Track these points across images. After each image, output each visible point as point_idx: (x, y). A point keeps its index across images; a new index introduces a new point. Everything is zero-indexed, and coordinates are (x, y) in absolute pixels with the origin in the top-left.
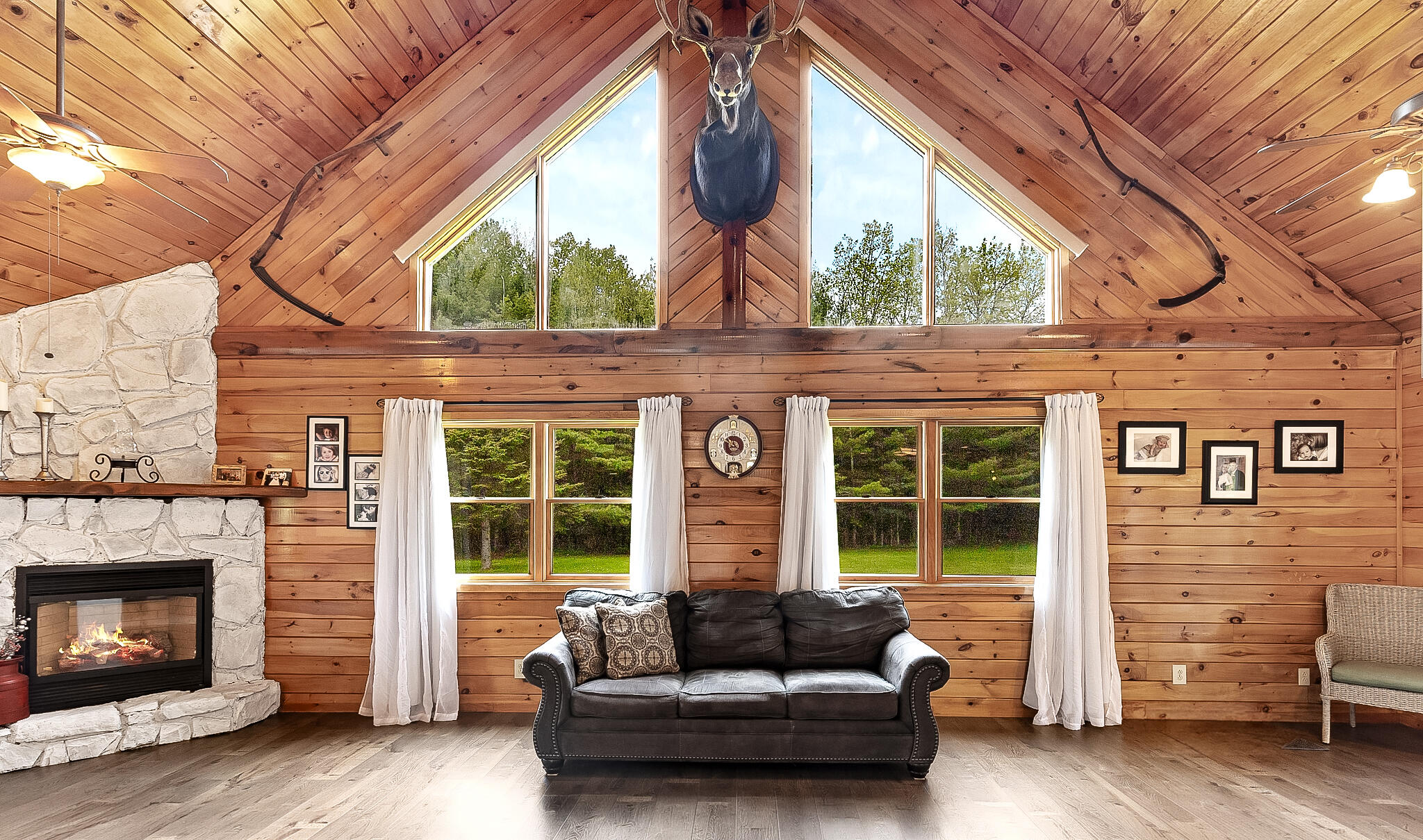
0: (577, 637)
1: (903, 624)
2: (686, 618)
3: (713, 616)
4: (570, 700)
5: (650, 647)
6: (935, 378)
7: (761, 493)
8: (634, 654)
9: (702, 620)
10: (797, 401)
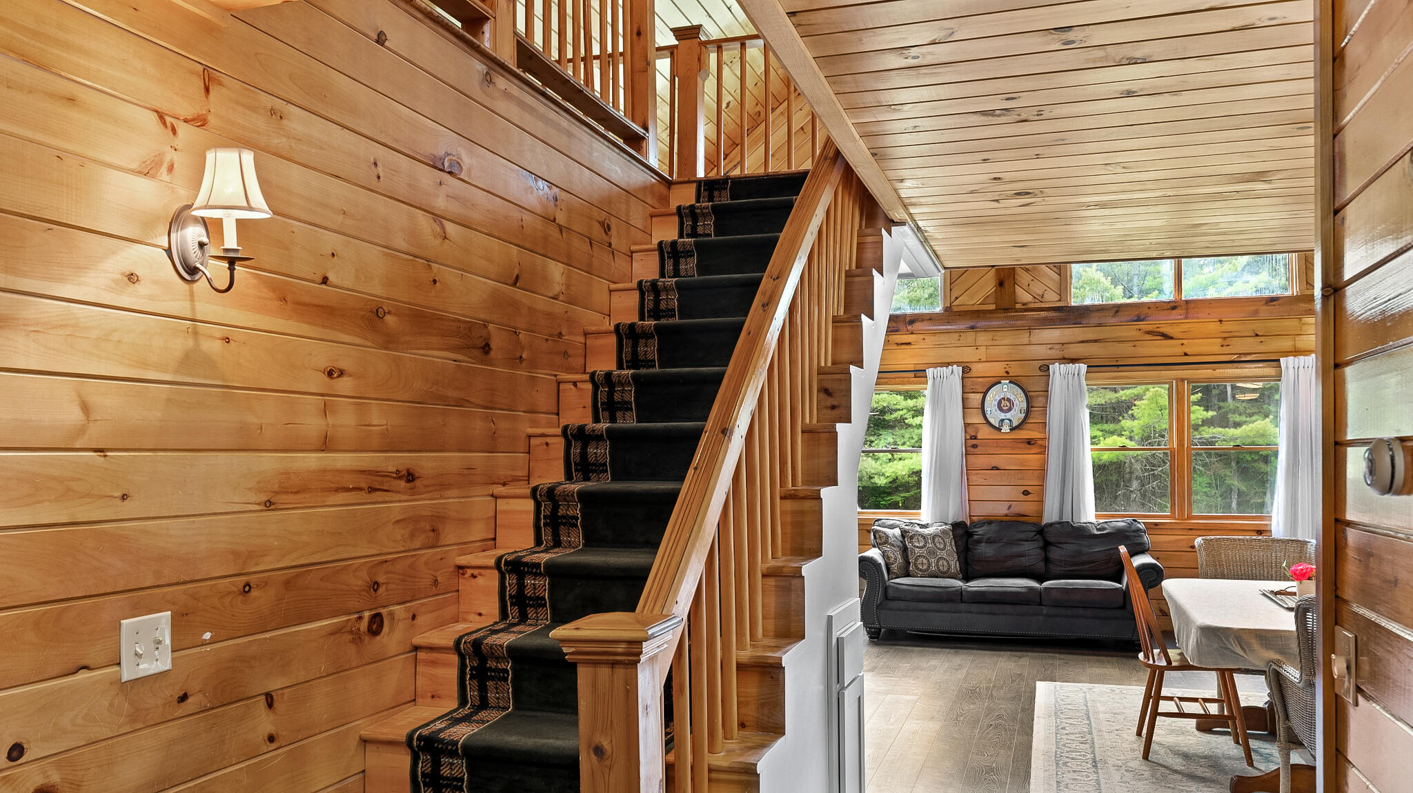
0: (887, 548)
1: (1142, 547)
2: (967, 540)
3: (989, 538)
4: (886, 589)
5: (940, 558)
6: (1182, 344)
7: (1029, 443)
8: (929, 561)
9: (979, 542)
10: (1058, 368)
